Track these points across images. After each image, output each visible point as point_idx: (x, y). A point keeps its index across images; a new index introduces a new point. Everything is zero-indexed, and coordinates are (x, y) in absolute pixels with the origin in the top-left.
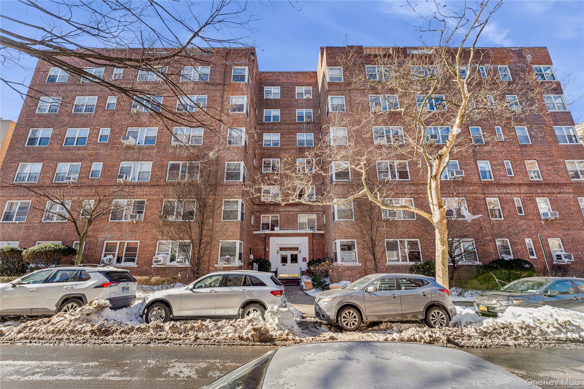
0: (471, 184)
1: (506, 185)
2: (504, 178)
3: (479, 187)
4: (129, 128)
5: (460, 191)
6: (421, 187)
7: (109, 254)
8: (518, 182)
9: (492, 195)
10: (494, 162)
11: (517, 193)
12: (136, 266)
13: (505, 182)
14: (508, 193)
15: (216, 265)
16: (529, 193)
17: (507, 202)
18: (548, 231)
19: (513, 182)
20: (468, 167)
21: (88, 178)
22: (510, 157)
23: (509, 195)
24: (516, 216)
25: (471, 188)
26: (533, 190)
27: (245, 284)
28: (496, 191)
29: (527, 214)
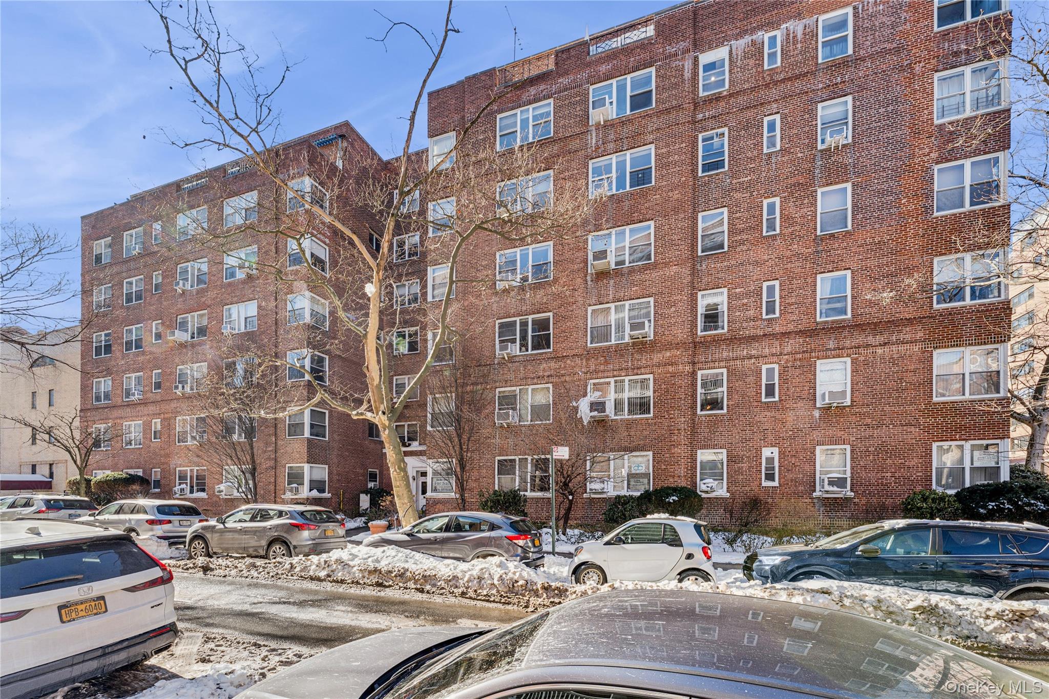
0: (669, 346)
1: (754, 338)
2: (752, 323)
3: (686, 350)
4: (179, 317)
5: (644, 362)
6: (569, 362)
7: (183, 483)
8: (783, 330)
9: (712, 365)
10: (738, 290)
11: (773, 355)
12: (206, 497)
13: (753, 332)
14: (751, 357)
15: (283, 497)
16: (804, 352)
17: (743, 376)
18: (823, 431)
19: (770, 329)
20: (673, 309)
21: (152, 392)
22: (781, 272)
23: (753, 361)
24: (756, 404)
25: (668, 354)
26: (814, 343)
27: (132, 512)
28: (725, 354)
29: (783, 398)
